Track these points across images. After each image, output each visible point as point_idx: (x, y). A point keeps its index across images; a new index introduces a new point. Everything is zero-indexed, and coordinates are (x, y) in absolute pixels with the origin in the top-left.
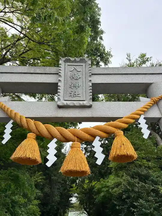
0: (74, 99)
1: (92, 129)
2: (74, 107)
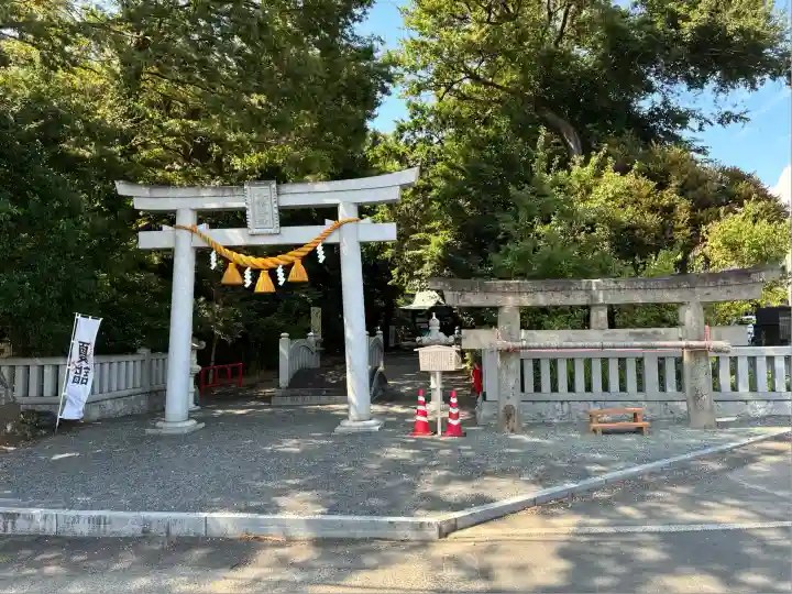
0: (265, 226)
1: (276, 259)
2: (263, 234)
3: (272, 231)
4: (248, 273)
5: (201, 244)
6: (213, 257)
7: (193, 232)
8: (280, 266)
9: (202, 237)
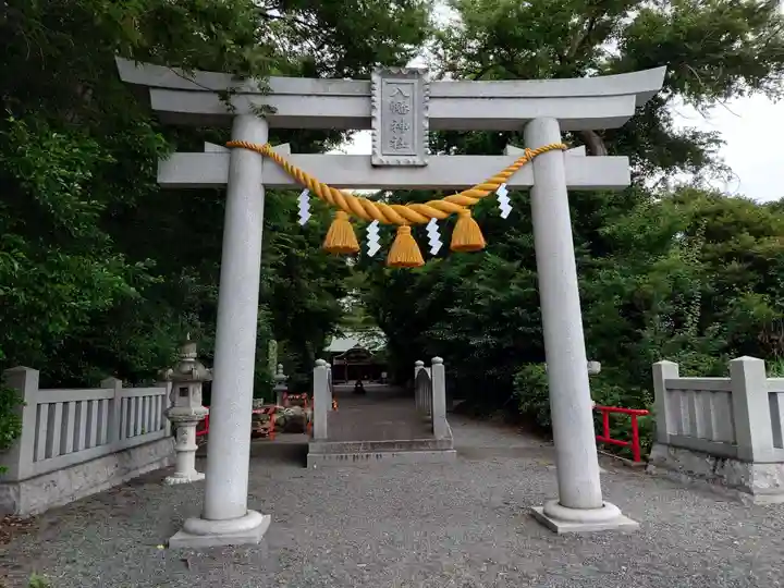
1: (427, 207)
2: (399, 166)
3: (417, 161)
4: (373, 231)
5: (278, 179)
6: (303, 202)
7: (265, 155)
8: (434, 220)
9: (282, 167)
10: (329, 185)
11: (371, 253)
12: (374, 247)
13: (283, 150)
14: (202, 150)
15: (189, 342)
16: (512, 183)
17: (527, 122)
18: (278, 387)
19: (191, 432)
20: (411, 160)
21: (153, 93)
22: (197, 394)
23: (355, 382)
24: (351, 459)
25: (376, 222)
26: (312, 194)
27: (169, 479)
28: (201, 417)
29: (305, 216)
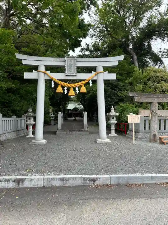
0: (72, 73)
1: (76, 84)
2: (71, 76)
3: (74, 74)
4: (66, 89)
5: (48, 78)
6: (53, 83)
7: (45, 73)
8: (77, 87)
9: (48, 76)
10: (57, 79)
11: (65, 93)
12: (66, 92)
13: (48, 72)
14: (32, 72)
15: (30, 108)
16: (92, 79)
17: (96, 66)
18: (52, 118)
19: (31, 127)
20: (73, 74)
21: (23, 60)
22: (32, 119)
23: (74, 117)
24: (66, 133)
25: (66, 87)
26: (54, 81)
27: (27, 136)
28: (33, 124)
29: (53, 86)
